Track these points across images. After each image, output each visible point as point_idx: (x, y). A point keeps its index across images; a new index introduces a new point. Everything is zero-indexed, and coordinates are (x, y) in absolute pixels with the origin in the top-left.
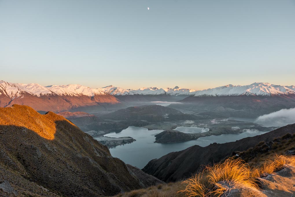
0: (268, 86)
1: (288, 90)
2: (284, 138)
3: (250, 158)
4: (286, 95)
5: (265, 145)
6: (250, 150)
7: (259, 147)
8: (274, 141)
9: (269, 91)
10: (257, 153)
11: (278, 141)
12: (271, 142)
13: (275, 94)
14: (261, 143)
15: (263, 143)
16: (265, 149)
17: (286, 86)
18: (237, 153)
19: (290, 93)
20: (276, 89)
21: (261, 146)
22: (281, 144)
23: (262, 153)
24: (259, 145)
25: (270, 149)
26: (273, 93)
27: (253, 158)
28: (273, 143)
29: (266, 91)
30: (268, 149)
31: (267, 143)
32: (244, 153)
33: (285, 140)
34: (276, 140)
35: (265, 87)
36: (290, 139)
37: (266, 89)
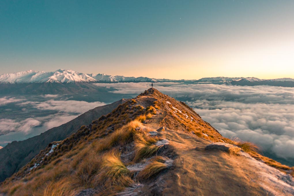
0: (72, 73)
1: (89, 78)
2: (100, 119)
3: (74, 143)
4: (87, 82)
5: (86, 128)
6: (73, 136)
7: (81, 131)
8: (93, 123)
9: (73, 78)
10: (80, 137)
11: (96, 123)
12: (90, 125)
13: (78, 82)
14: (83, 127)
15: (84, 127)
16: (87, 131)
17: (87, 74)
18: (54, 143)
19: (91, 80)
20: (80, 77)
21: (83, 130)
22: (99, 125)
23: (84, 136)
24: (81, 130)
25: (92, 131)
26: (76, 80)
27: (78, 142)
28: (93, 125)
29: (70, 78)
30: (89, 131)
31: (87, 126)
32: (67, 140)
33: (101, 121)
34: (94, 123)
35: (69, 75)
36: (105, 120)
37: (71, 77)
